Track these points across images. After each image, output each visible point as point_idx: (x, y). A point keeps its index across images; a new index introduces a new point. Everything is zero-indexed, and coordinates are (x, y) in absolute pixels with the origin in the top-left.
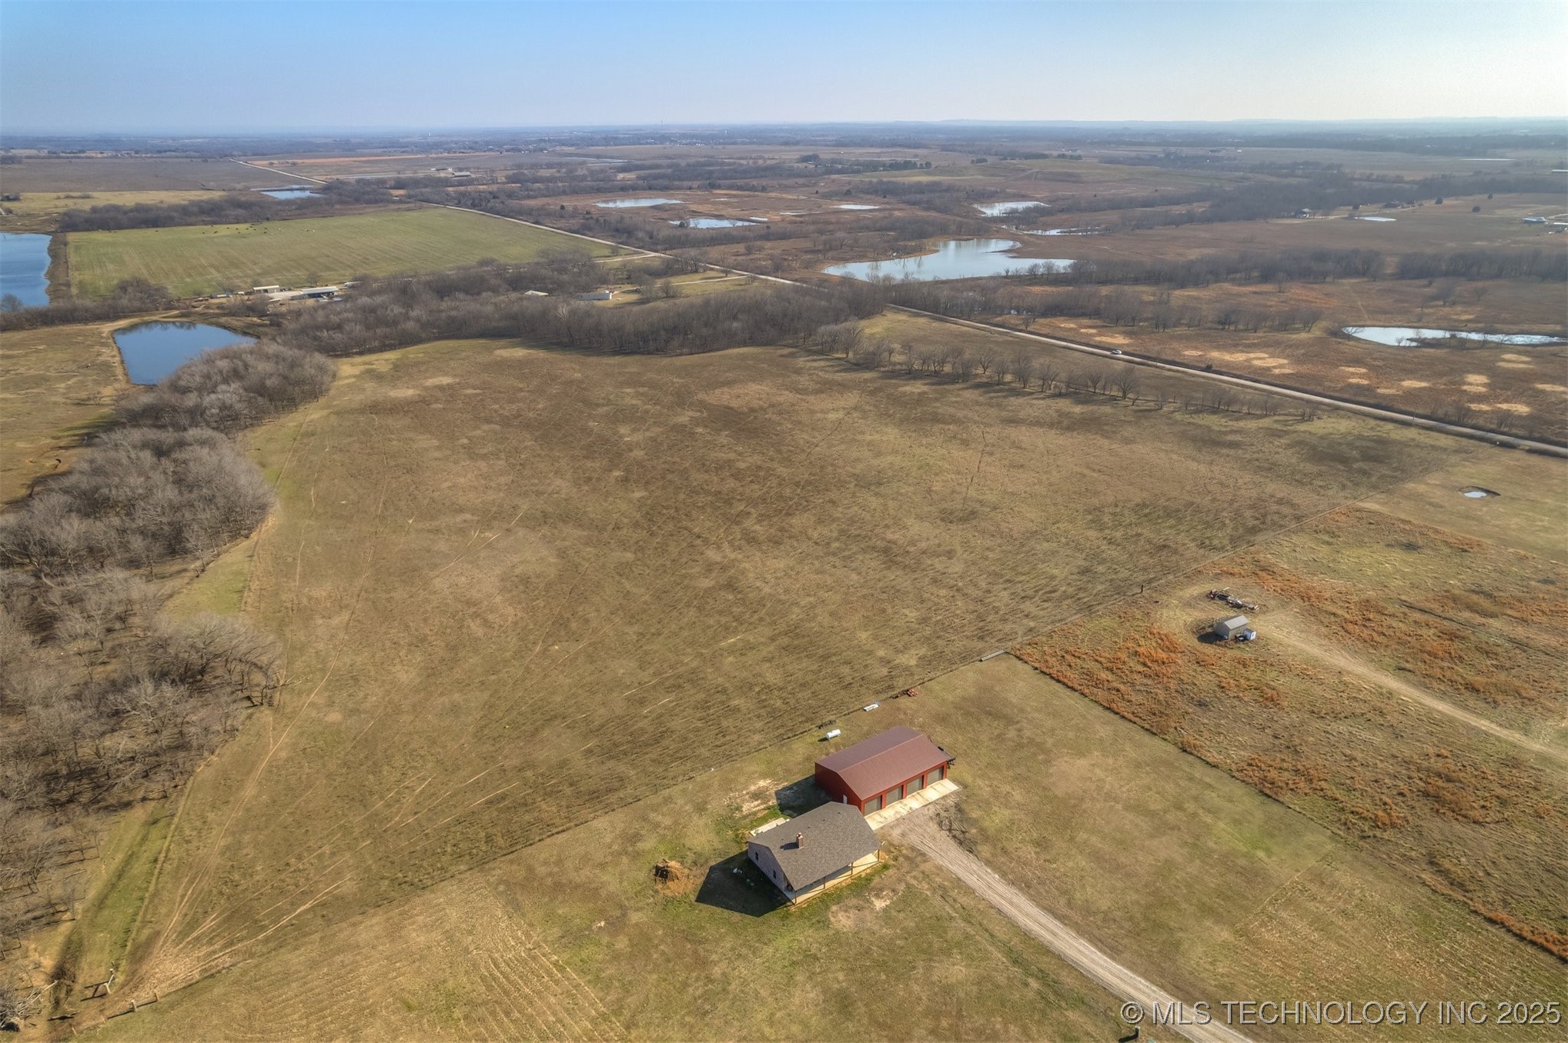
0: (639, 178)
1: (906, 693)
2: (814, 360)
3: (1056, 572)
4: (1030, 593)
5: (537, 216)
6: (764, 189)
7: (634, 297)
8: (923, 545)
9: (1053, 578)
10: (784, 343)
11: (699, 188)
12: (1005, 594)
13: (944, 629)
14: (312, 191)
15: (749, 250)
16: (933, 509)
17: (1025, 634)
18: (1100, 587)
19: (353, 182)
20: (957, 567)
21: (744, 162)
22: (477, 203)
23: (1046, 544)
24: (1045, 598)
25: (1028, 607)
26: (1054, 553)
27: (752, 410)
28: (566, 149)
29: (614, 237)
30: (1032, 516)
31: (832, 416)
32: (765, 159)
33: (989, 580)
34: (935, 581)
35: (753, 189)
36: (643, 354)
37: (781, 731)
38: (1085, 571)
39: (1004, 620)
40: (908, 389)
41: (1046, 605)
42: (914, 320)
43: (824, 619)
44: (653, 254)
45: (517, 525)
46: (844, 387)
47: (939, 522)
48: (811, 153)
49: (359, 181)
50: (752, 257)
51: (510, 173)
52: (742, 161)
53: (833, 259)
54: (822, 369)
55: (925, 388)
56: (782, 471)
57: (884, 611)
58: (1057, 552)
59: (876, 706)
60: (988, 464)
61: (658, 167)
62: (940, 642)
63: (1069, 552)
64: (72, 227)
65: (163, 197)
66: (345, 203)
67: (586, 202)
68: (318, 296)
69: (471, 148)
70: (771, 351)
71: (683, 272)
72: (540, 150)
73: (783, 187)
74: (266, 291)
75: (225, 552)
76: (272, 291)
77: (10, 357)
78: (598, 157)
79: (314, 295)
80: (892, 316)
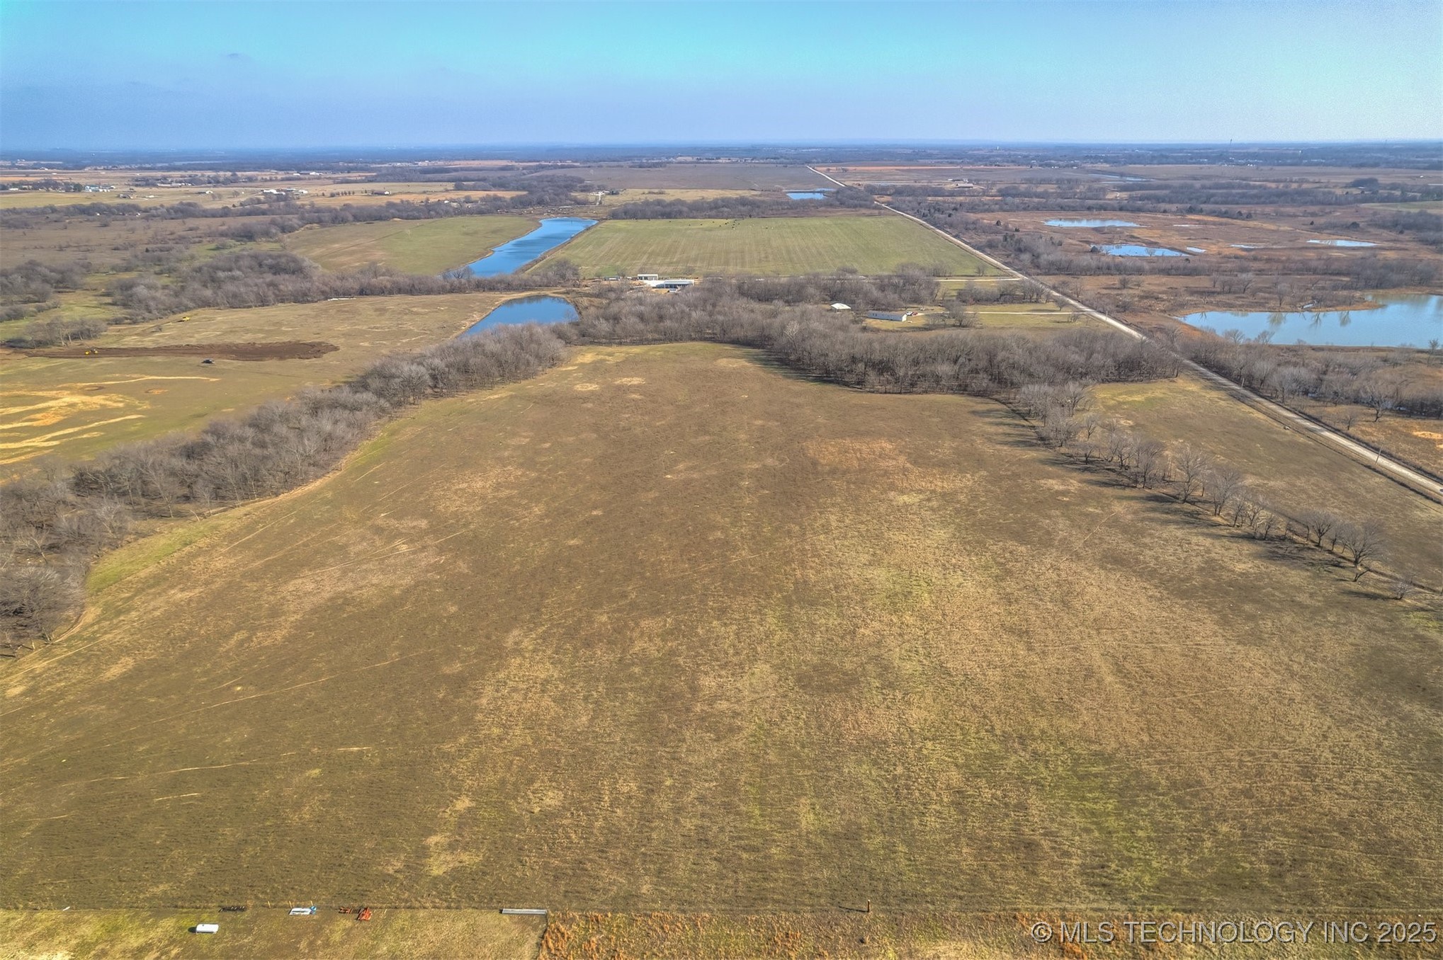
1: (361, 913)
2: (1000, 424)
5: (963, 229)
7: (925, 322)
8: (722, 706)
11: (1176, 212)
15: (1125, 285)
16: (815, 659)
19: (862, 188)
22: (932, 213)
27: (834, 471)
28: (1102, 166)
31: (903, 499)
32: (1303, 182)
35: (1238, 216)
40: (1051, 483)
42: (1204, 393)
43: (465, 763)
44: (1021, 278)
45: (438, 545)
46: (979, 463)
49: (868, 187)
50: (1121, 291)
51: (1008, 186)
54: (990, 437)
55: (1075, 487)
59: (308, 912)
64: (615, 216)
65: (711, 194)
66: (831, 205)
67: (1037, 220)
68: (675, 286)
69: (1013, 162)
70: (971, 404)
71: (1021, 300)
72: (1073, 166)
73: (1280, 216)
74: (646, 278)
75: (242, 505)
76: (651, 279)
77: (417, 313)
78: (1122, 175)
79: (671, 286)
80: (1183, 383)
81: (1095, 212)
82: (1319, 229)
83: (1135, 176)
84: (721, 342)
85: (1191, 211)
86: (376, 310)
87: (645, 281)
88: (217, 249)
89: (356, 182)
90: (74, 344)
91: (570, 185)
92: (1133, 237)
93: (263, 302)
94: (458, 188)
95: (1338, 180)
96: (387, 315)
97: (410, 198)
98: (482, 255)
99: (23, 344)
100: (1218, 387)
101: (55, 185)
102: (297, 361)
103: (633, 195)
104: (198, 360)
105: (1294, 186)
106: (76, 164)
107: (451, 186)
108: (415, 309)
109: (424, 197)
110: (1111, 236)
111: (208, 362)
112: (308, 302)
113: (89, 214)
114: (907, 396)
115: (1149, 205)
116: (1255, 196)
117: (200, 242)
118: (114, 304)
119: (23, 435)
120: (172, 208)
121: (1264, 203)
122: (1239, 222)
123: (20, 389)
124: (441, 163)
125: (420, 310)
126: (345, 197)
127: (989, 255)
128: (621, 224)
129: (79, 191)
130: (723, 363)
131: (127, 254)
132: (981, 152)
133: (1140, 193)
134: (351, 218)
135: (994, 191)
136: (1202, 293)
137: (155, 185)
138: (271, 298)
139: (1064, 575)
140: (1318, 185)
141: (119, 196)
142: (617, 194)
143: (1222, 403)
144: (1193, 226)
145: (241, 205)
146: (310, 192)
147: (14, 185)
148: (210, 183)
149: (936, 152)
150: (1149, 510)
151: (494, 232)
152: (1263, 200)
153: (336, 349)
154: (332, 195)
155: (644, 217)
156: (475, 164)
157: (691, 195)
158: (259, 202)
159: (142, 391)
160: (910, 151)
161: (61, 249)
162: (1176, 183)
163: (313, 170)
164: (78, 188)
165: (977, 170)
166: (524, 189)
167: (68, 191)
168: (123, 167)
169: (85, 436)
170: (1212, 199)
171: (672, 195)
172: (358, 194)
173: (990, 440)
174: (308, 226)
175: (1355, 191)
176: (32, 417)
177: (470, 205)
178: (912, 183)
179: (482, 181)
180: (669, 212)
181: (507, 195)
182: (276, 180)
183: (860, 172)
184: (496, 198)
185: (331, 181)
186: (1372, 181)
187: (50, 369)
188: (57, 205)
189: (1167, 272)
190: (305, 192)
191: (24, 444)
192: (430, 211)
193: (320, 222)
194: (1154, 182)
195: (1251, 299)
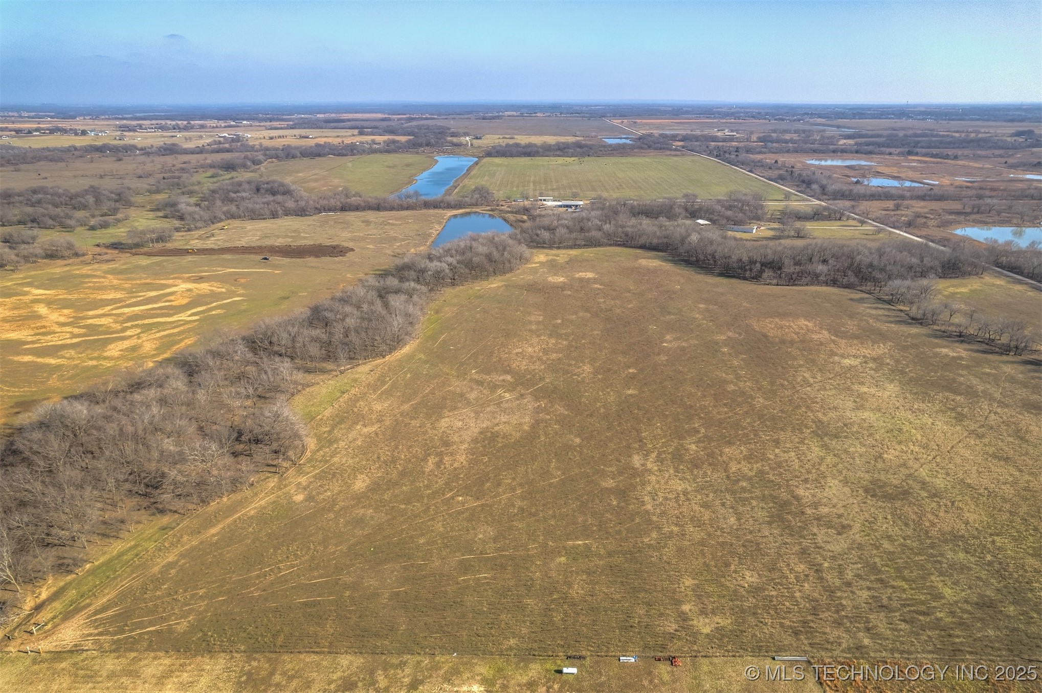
0: (856, 144)
1: (672, 660)
2: (876, 308)
3: (947, 592)
4: (895, 604)
5: (752, 166)
6: (956, 158)
7: (771, 233)
8: (824, 510)
9: (938, 597)
10: (864, 288)
11: (898, 154)
12: (865, 594)
13: (766, 608)
14: (631, 139)
15: (897, 207)
16: (867, 476)
17: (849, 649)
18: (991, 632)
19: (657, 135)
20: (839, 545)
21: (957, 135)
22: (721, 154)
23: (961, 555)
24: (908, 617)
25: (879, 621)
26: (963, 568)
27: (783, 342)
28: (819, 120)
29: (798, 186)
30: (971, 517)
31: (847, 362)
32: (978, 132)
33: (861, 572)
34: (804, 552)
35: (947, 157)
36: (739, 278)
37: (535, 645)
38: (985, 604)
39: (838, 624)
40: (945, 351)
41: (903, 626)
42: (1010, 286)
43: (669, 552)
44: (818, 202)
45: (531, 393)
46: (883, 337)
47: (861, 491)
48: (1026, 129)
49: (661, 135)
50: (898, 212)
51: (762, 135)
52: (954, 134)
53: (974, 221)
54: (876, 318)
55: (964, 354)
56: (759, 402)
57: (727, 565)
58: (970, 569)
59: (633, 660)
60: (967, 447)
61: (879, 136)
62: (752, 620)
63: (983, 574)
64: (489, 154)
65: (551, 140)
66: (642, 148)
67: (802, 160)
68: (570, 206)
69: (753, 117)
70: (846, 294)
71: (829, 218)
72: (799, 120)
73: (977, 158)
74: (545, 200)
75: (364, 364)
76: (548, 201)
77: (393, 224)
78: (838, 127)
79: (567, 206)
80: (988, 279)
81: (839, 154)
82: (1014, 166)
83: (848, 128)
84: (631, 247)
85: (910, 153)
86: (363, 222)
87: (545, 203)
88: (212, 177)
89: (281, 128)
90: (159, 246)
91: (442, 132)
92: (878, 172)
93: (274, 215)
94: (361, 134)
95: (1004, 131)
96: (372, 226)
97: (330, 140)
98: (410, 182)
99: (122, 246)
100: (1020, 282)
101: (64, 131)
102: (328, 259)
103: (491, 140)
104: (259, 257)
105: (973, 135)
106: (67, 114)
107: (356, 132)
108: (391, 221)
109: (339, 140)
110: (864, 172)
111: (265, 259)
112: (306, 215)
113: (101, 152)
114: (794, 288)
115: (877, 150)
116: (950, 143)
117: (197, 172)
118: (166, 217)
119: (171, 312)
120: (162, 147)
121: (958, 148)
122: (949, 161)
123: (146, 278)
124: (333, 115)
125: (395, 222)
126: (280, 140)
127: (782, 185)
128: (497, 160)
129: (85, 135)
130: (643, 262)
131: (152, 181)
132: (723, 110)
133: (863, 140)
134: (299, 155)
135: (754, 138)
136: (958, 213)
137: (135, 131)
138: (280, 212)
139: (1005, 418)
140: (988, 135)
141: (115, 139)
142: (480, 138)
143: (1029, 293)
144: (919, 165)
145: (208, 145)
146: (255, 135)
148: (174, 129)
149: (690, 109)
150: (1030, 371)
151: (407, 165)
152: (957, 145)
153: (352, 250)
154: (271, 138)
155: (512, 156)
156: (359, 116)
157: (537, 140)
158: (220, 143)
159: (233, 279)
160: (670, 109)
161: (101, 177)
162: (885, 133)
163: (244, 120)
164: (84, 133)
165: (730, 123)
166: (409, 135)
167: (76, 134)
168: (103, 117)
169: (214, 313)
170: (919, 145)
171: (523, 140)
172: (290, 138)
173: (878, 320)
174: (270, 160)
175: (1021, 139)
176: (169, 298)
177: (377, 146)
178: (689, 132)
179: (375, 129)
180: (529, 152)
181: (403, 139)
182: (221, 127)
183: (646, 124)
184: (394, 142)
185: (264, 128)
186: (1030, 132)
187: (157, 264)
188: (78, 145)
189: (922, 198)
190: (249, 136)
191: (175, 318)
192: (350, 150)
193: (277, 157)
194: (864, 132)
195: (997, 218)
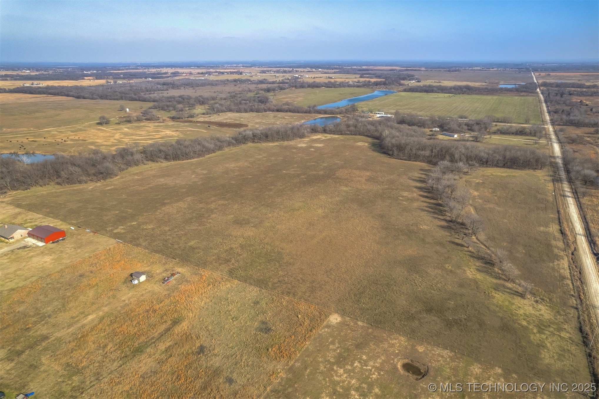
65: (462, 84)
74: (379, 114)
90: (186, 119)
101: (238, 73)
102: (232, 129)
103: (427, 82)
104: (208, 126)
106: (252, 66)
107: (359, 76)
109: (345, 80)
119: (149, 139)
124: (371, 67)
129: (242, 74)
134: (307, 86)
141: (250, 76)
142: (420, 82)
147: (226, 72)
148: (282, 72)
153: (247, 126)
157: (452, 84)
158: (288, 79)
159: (186, 132)
161: (214, 92)
166: (385, 78)
171: (445, 83)
174: (291, 88)
179: (373, 75)
182: (305, 72)
183: (558, 76)
184: (369, 82)
185: (321, 73)
190: (307, 76)
191: (147, 142)
193: (296, 87)
